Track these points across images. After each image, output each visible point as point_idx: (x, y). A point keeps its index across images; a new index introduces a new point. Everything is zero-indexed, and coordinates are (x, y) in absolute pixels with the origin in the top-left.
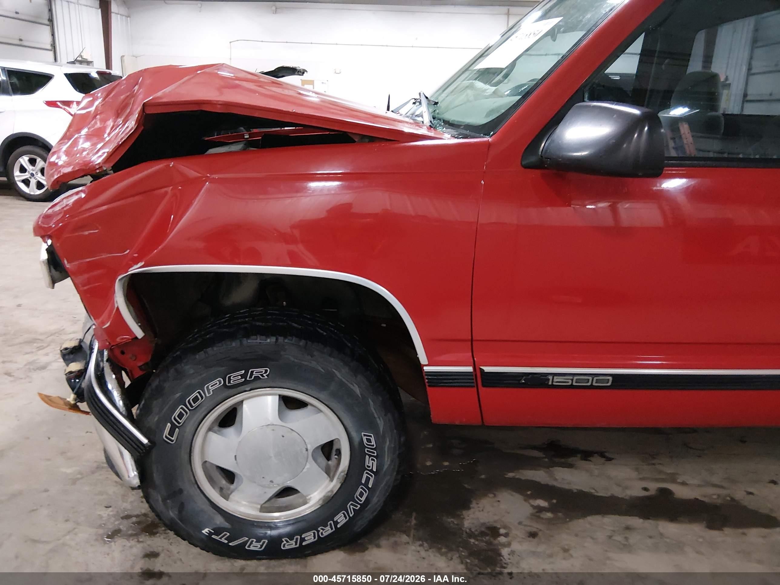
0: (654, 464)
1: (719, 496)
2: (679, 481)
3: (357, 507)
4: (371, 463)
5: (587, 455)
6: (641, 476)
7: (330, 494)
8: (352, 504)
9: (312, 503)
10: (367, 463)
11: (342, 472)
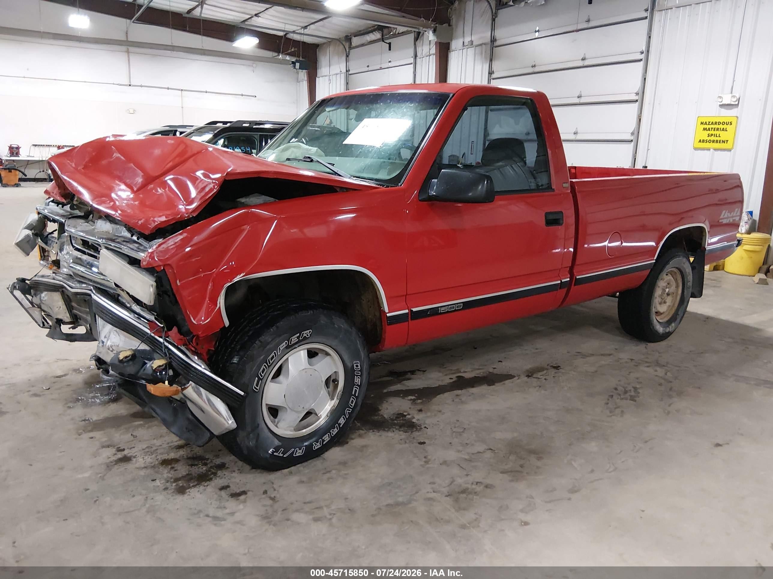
0: (445, 368)
1: (483, 372)
2: (462, 371)
3: (350, 410)
4: (357, 380)
5: (413, 372)
6: (445, 374)
7: (333, 408)
8: (348, 410)
9: (323, 417)
10: (355, 381)
11: (339, 392)
